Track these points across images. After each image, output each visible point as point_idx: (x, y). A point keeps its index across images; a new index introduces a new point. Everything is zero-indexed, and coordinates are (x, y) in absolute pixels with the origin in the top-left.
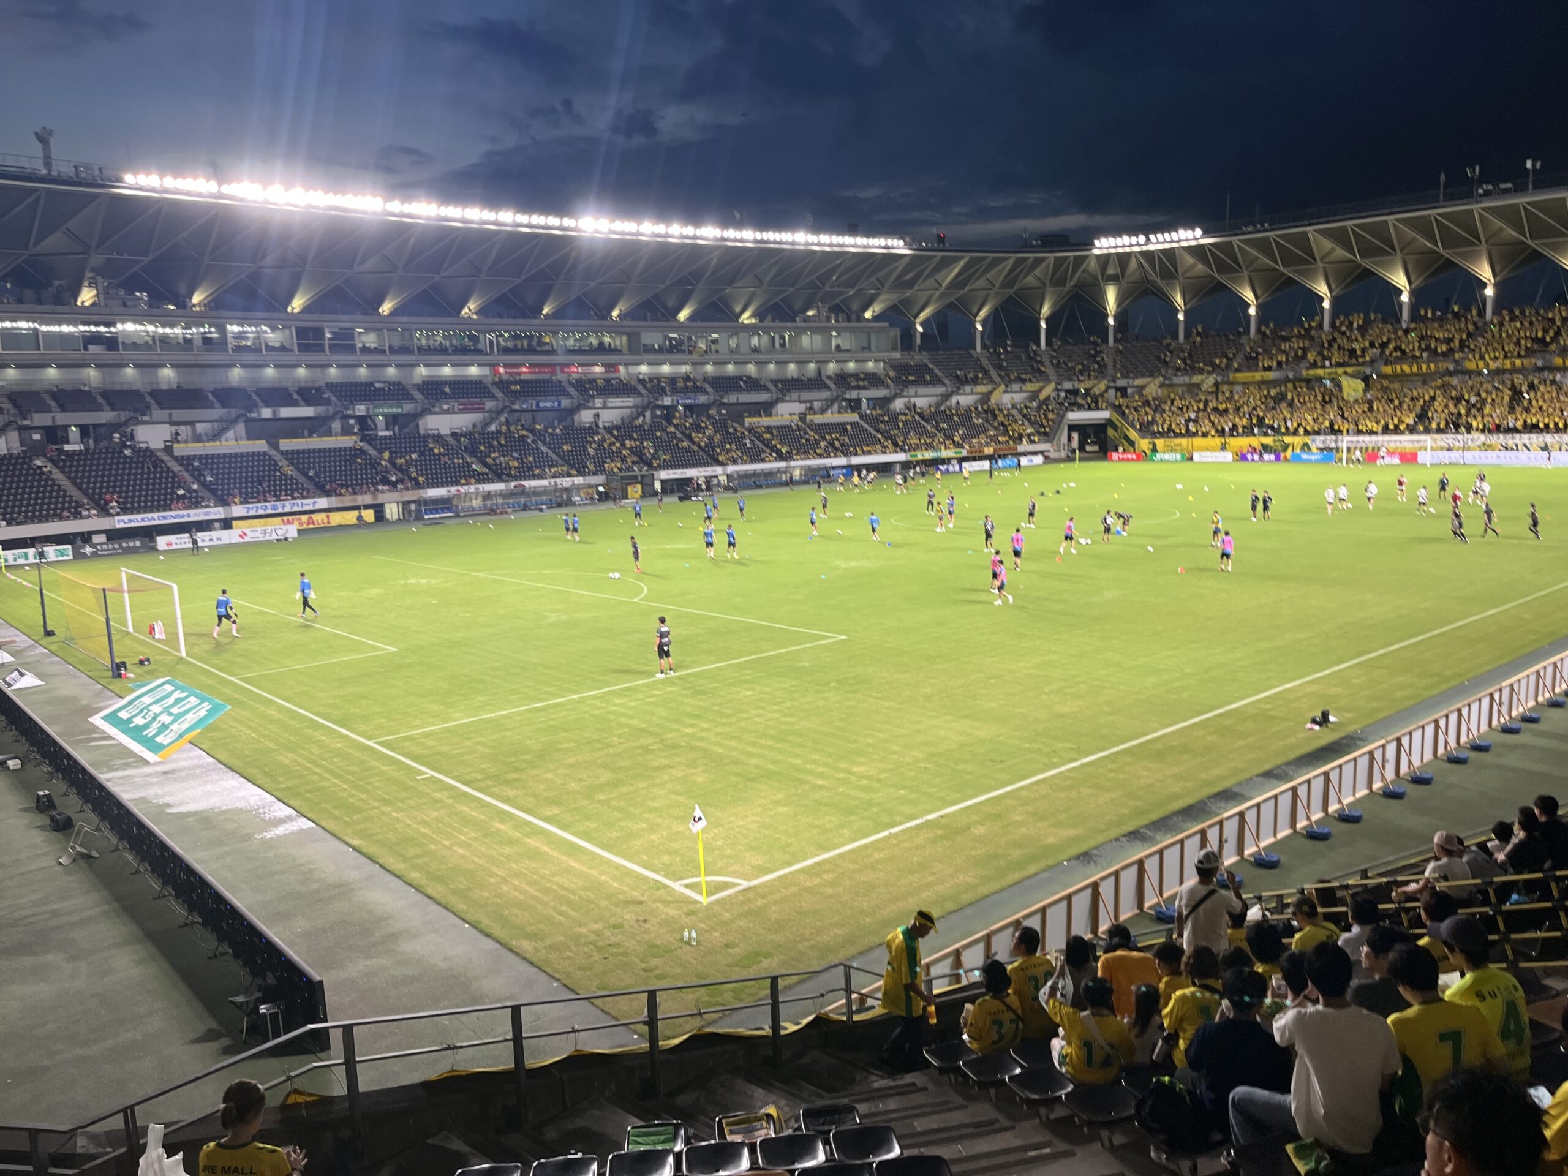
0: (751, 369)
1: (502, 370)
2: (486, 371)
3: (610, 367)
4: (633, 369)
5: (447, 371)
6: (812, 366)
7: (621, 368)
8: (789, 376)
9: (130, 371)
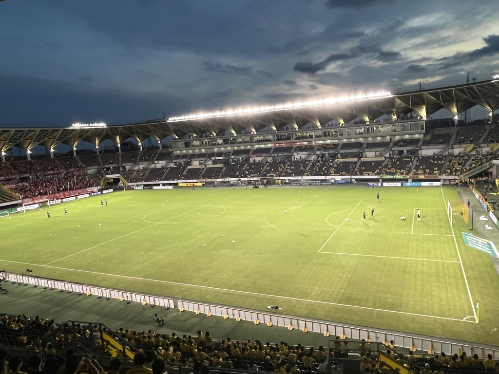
0: (361, 140)
1: (277, 145)
2: (273, 145)
3: (309, 142)
4: (317, 142)
5: (262, 146)
6: (388, 138)
7: (313, 142)
8: (378, 142)
9: (197, 150)
